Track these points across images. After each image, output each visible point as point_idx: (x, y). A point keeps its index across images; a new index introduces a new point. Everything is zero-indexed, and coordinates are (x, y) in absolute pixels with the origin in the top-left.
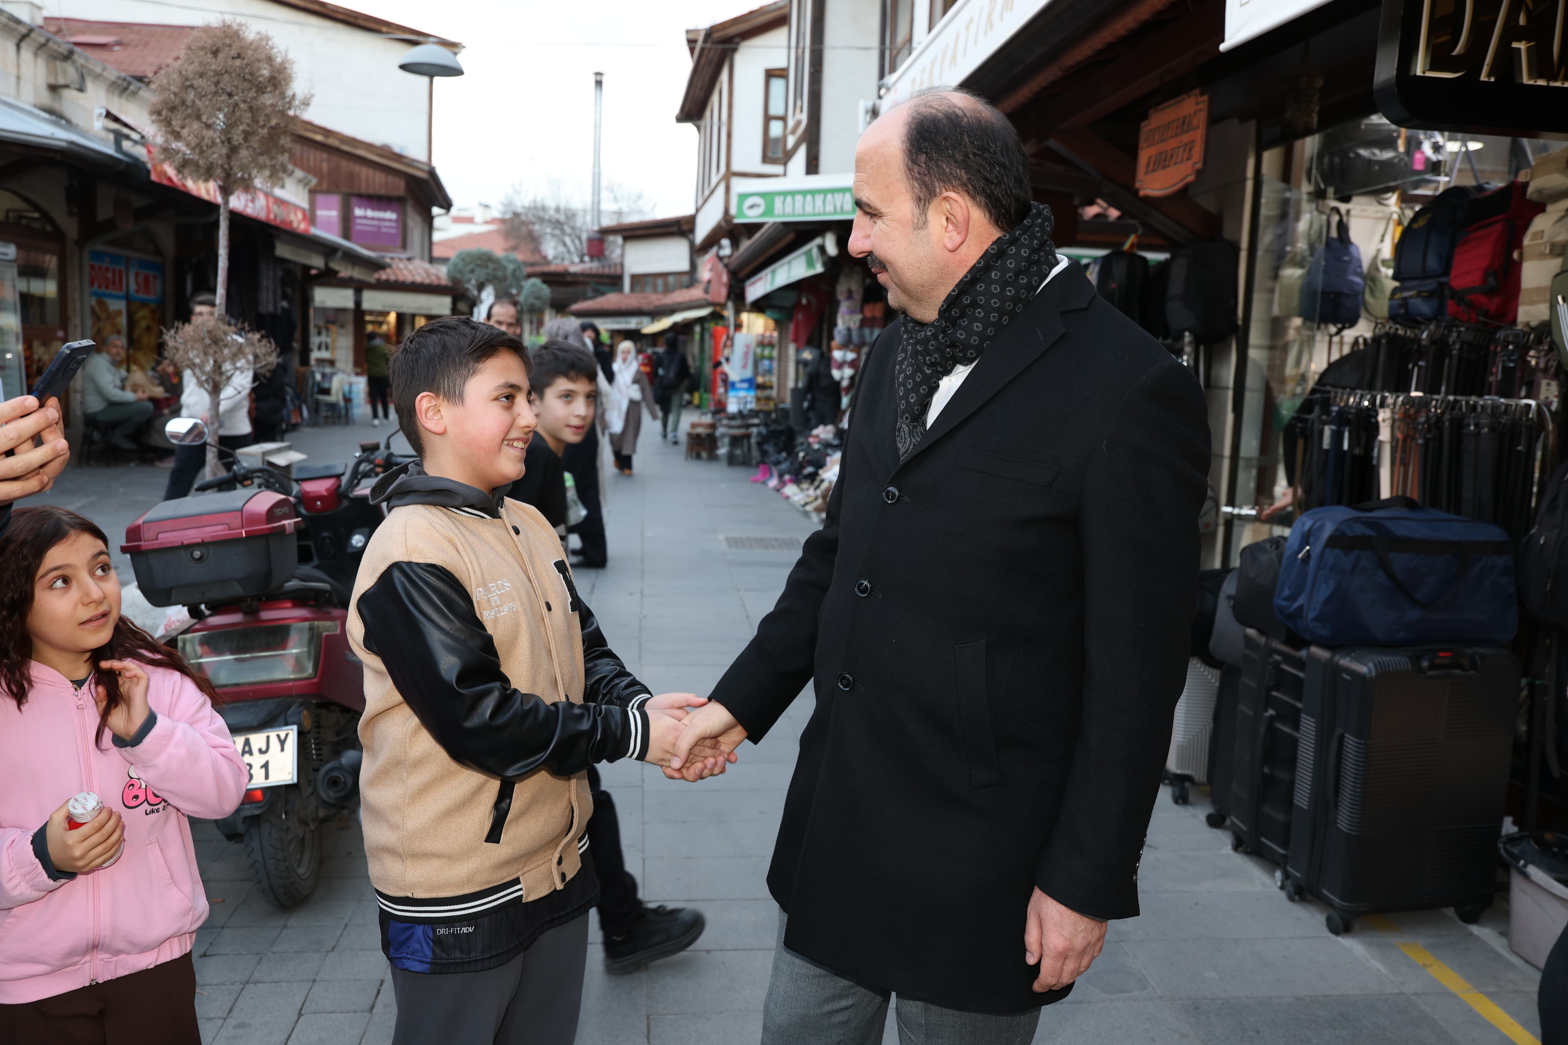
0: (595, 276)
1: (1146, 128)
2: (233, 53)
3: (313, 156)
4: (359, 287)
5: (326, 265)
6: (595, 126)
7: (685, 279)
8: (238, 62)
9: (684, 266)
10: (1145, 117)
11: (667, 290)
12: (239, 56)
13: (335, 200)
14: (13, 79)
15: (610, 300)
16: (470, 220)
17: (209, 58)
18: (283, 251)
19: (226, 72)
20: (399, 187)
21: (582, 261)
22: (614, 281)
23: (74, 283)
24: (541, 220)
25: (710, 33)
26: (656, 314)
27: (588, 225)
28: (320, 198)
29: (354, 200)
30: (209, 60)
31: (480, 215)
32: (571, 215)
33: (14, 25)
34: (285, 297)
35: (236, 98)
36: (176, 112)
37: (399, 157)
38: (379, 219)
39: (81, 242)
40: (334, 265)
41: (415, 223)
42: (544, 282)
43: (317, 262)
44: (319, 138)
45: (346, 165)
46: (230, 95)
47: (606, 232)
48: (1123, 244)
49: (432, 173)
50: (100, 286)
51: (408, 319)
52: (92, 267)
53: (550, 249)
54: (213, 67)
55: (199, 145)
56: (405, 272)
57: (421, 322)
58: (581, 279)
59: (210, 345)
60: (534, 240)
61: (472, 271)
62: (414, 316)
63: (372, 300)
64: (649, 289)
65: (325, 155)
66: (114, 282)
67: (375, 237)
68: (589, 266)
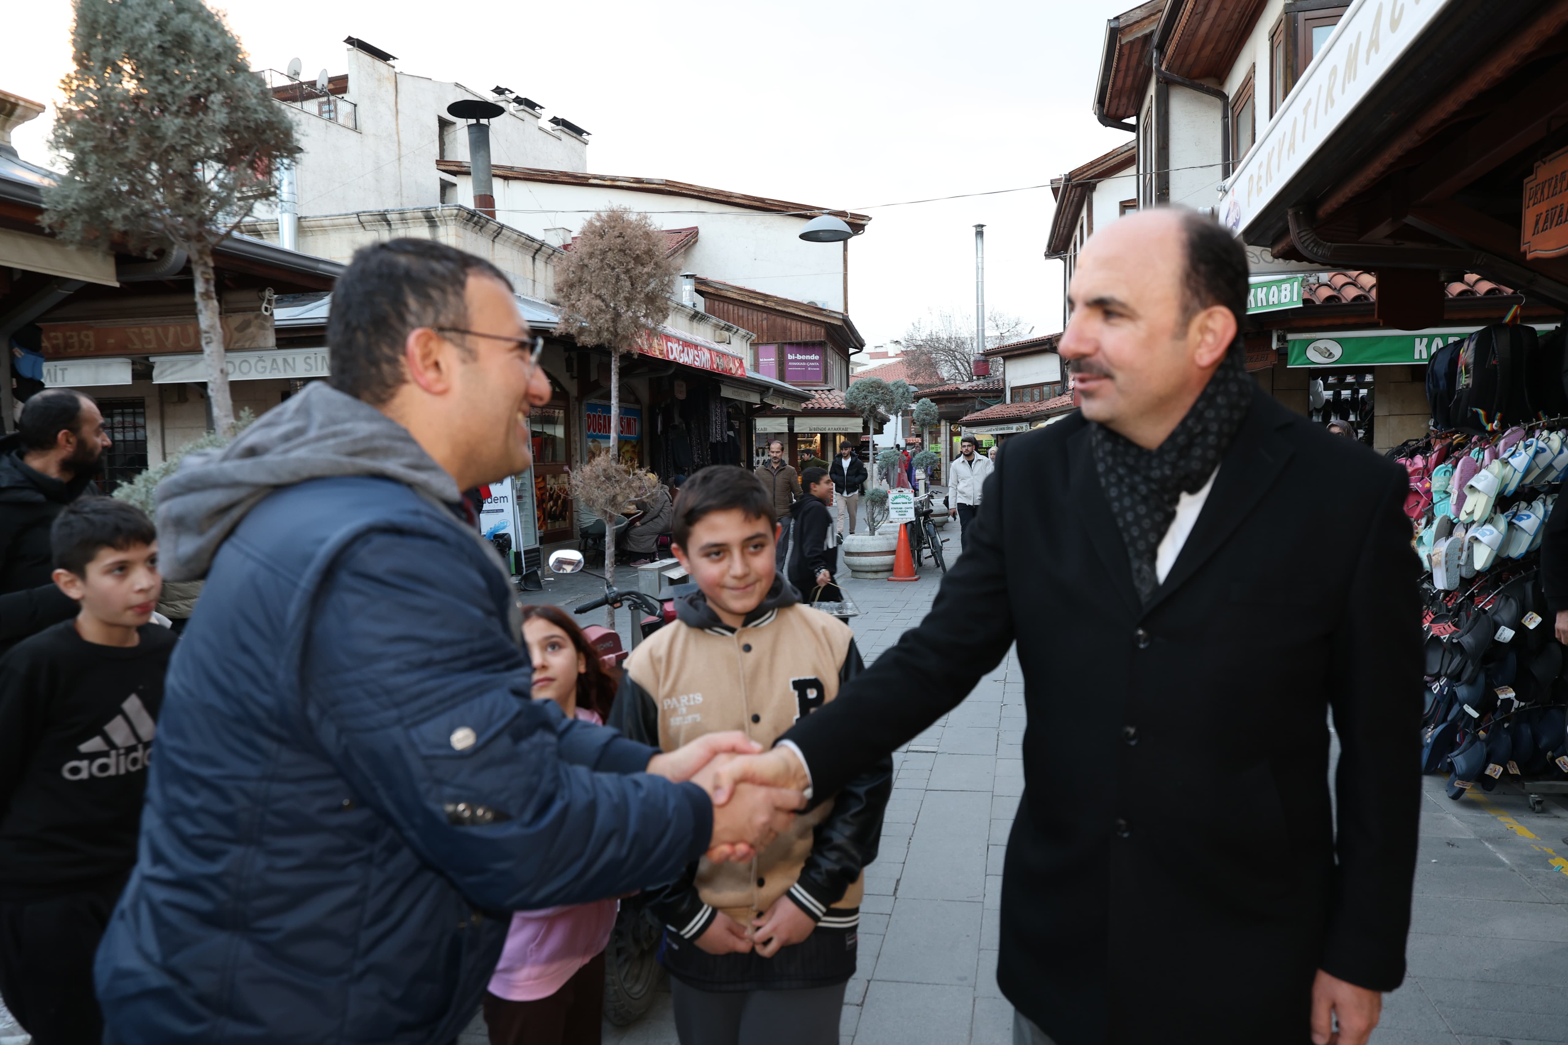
0: (981, 391)
1: (1530, 184)
2: (616, 233)
3: (756, 317)
4: (791, 416)
5: (761, 400)
6: (978, 268)
7: (1058, 388)
8: (619, 240)
9: (1057, 377)
10: (1530, 172)
11: (1042, 399)
12: (621, 235)
13: (773, 349)
14: (530, 282)
15: (995, 410)
16: (885, 355)
17: (598, 240)
18: (727, 392)
19: (610, 249)
20: (820, 334)
21: (971, 380)
22: (997, 394)
23: (575, 430)
24: (937, 350)
25: (1070, 177)
26: (1032, 419)
27: (974, 350)
28: (762, 349)
29: (787, 348)
30: (597, 241)
31: (893, 350)
32: (961, 343)
33: (531, 243)
34: (731, 427)
35: (617, 270)
36: (574, 288)
37: (820, 311)
38: (806, 361)
39: (580, 399)
40: (768, 401)
41: (834, 361)
42: (932, 401)
43: (755, 399)
44: (760, 302)
45: (779, 320)
46: (613, 269)
47: (989, 354)
48: (1504, 318)
49: (846, 321)
50: (595, 431)
51: (830, 438)
52: (589, 416)
53: (945, 372)
54: (599, 247)
55: (589, 314)
56: (827, 401)
57: (840, 439)
58: (970, 395)
59: (604, 481)
60: (932, 365)
61: (865, 397)
62: (835, 435)
63: (802, 425)
64: (1027, 399)
65: (765, 315)
66: (605, 427)
67: (804, 375)
68: (978, 383)
